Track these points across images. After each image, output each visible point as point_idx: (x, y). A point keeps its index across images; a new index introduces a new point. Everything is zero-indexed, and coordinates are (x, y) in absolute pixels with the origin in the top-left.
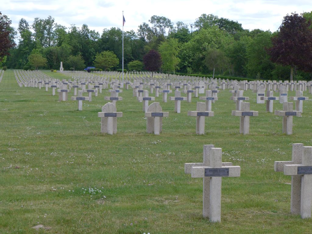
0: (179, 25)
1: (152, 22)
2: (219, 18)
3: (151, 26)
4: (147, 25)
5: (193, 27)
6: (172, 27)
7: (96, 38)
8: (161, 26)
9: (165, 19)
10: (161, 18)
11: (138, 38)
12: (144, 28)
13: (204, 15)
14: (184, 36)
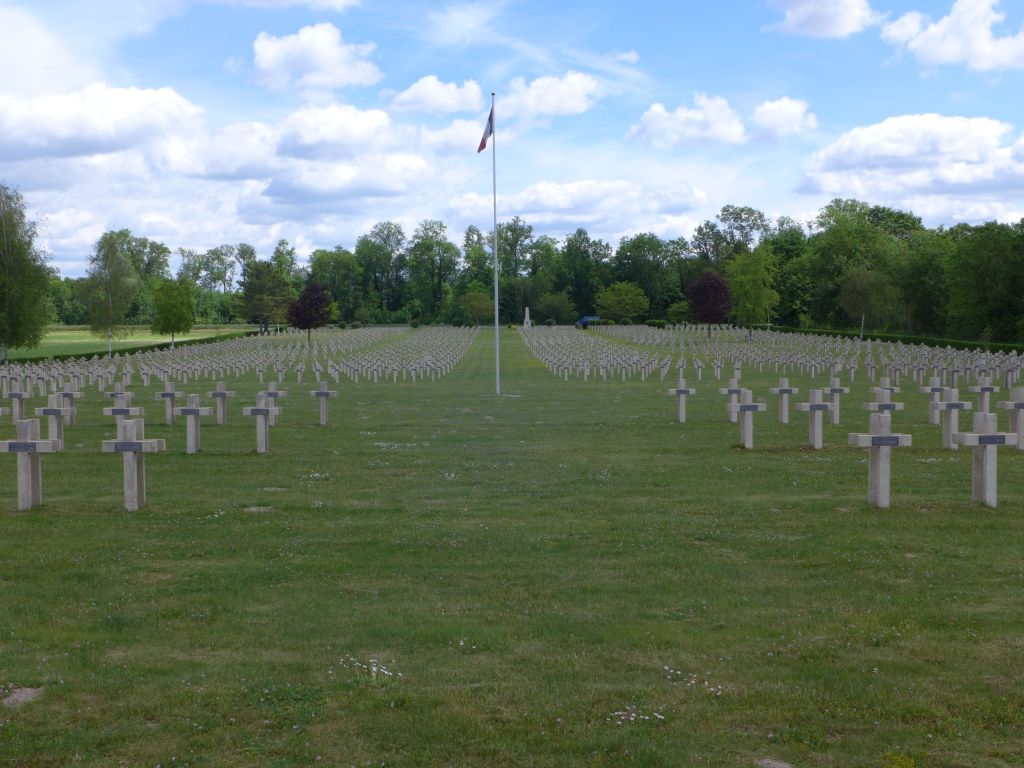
0: (781, 224)
1: (723, 220)
2: (871, 206)
3: (722, 227)
4: (712, 227)
5: (814, 226)
6: (766, 228)
7: (605, 256)
8: (743, 227)
9: (750, 212)
10: (742, 210)
11: (695, 253)
12: (707, 233)
13: (837, 202)
14: (793, 244)
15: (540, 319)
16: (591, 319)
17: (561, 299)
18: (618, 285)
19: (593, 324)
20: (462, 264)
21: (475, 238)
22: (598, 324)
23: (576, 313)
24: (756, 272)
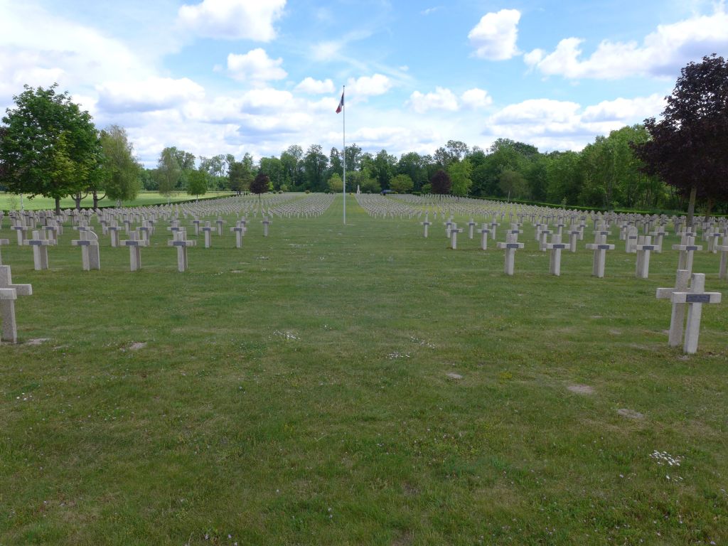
0: (474, 149)
1: (448, 147)
2: (515, 142)
3: (447, 150)
4: (444, 150)
5: (489, 151)
6: (467, 152)
7: (394, 162)
8: (457, 151)
9: (461, 143)
10: (457, 143)
11: (435, 162)
12: (441, 153)
13: (500, 139)
14: (479, 159)
15: (364, 190)
16: (387, 191)
17: (374, 182)
18: (400, 176)
19: (388, 193)
20: (329, 165)
21: (335, 153)
22: (391, 193)
23: (380, 189)
24: (462, 171)
